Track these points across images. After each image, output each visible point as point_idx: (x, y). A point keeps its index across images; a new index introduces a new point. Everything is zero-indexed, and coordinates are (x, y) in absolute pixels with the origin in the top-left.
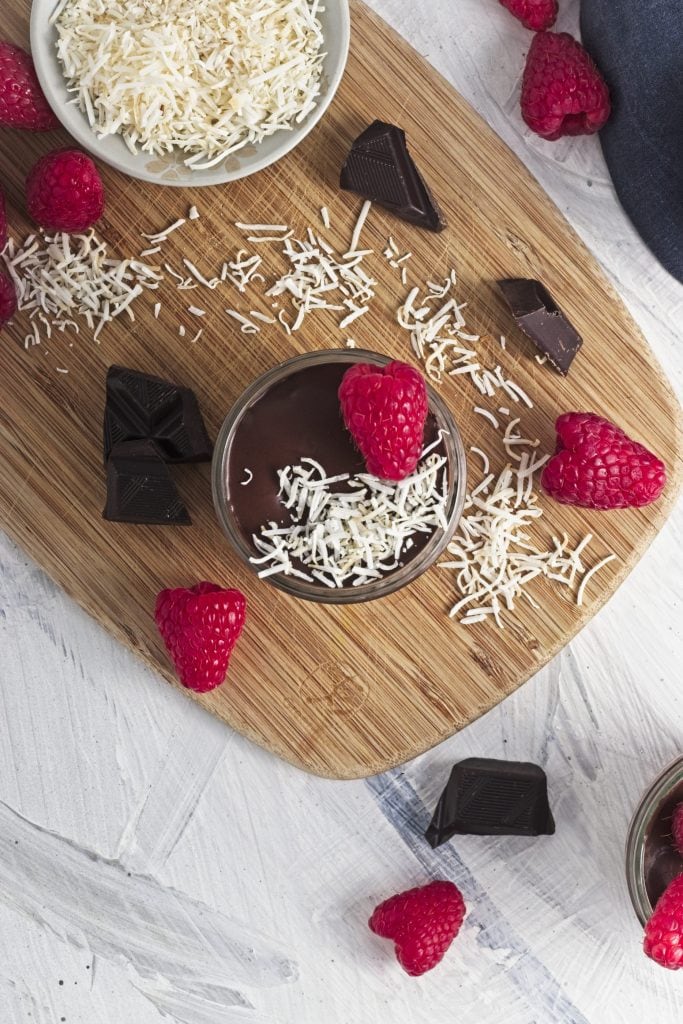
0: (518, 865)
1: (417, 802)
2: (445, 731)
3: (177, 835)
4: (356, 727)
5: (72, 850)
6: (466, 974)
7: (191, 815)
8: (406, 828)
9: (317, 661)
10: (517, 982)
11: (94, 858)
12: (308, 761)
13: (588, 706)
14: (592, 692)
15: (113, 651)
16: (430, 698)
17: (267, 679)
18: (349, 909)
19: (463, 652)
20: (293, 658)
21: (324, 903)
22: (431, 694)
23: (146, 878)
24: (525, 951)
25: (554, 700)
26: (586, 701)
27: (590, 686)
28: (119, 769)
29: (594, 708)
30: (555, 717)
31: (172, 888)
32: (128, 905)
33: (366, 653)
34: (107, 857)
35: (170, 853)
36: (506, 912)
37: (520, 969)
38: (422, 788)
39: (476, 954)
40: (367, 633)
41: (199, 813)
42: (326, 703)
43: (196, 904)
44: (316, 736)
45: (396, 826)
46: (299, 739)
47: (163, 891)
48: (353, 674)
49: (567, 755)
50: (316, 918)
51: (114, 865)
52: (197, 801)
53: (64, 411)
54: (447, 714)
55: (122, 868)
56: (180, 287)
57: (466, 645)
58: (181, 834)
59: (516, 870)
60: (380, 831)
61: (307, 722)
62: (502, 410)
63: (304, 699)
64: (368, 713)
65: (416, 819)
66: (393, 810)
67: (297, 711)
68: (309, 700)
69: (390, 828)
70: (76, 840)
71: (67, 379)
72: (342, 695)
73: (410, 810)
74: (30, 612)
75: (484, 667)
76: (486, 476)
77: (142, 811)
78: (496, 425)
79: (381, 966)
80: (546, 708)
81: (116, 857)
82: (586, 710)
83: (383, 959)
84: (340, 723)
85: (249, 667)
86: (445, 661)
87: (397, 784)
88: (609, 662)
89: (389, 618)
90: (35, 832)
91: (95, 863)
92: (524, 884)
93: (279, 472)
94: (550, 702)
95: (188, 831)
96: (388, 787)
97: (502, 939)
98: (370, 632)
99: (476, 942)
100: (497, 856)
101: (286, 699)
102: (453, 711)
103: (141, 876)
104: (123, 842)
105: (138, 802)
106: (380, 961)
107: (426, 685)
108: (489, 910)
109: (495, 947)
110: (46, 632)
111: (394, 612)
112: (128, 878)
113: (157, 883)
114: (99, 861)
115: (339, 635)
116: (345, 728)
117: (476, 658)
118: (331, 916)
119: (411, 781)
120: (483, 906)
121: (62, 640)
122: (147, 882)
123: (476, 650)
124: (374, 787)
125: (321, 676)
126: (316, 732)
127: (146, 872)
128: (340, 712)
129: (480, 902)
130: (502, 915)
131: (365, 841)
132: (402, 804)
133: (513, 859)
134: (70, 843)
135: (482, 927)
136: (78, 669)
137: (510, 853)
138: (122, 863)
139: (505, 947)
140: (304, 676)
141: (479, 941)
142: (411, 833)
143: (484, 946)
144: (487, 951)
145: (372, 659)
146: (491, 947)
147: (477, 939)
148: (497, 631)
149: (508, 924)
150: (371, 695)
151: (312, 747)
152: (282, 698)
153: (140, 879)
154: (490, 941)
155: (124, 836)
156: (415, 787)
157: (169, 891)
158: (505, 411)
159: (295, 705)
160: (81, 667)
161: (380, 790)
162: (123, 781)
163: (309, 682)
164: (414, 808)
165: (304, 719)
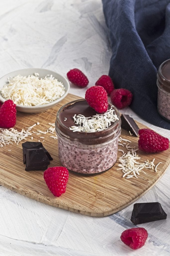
0: (159, 228)
1: (126, 220)
2: (129, 198)
3: (58, 235)
4: (104, 200)
5: (28, 243)
6: (153, 252)
7: (61, 231)
8: (124, 225)
9: (90, 190)
10: (169, 252)
11: (35, 243)
12: (93, 208)
13: (166, 196)
14: (166, 194)
15: (32, 203)
16: (123, 193)
17: (77, 195)
18: (113, 244)
19: (129, 184)
20: (83, 190)
21: (106, 243)
22: (123, 192)
23: (51, 245)
24: (168, 245)
25: (157, 196)
26: (165, 195)
27: (165, 193)
28: (38, 225)
29: (168, 196)
30: (158, 199)
31: (60, 247)
32: (47, 252)
33: (103, 187)
34: (39, 243)
35: (57, 239)
36: (160, 238)
37: (168, 249)
38: (126, 217)
39: (154, 248)
40: (102, 184)
41: (64, 230)
42: (95, 197)
43: (68, 249)
44: (94, 204)
45: (121, 225)
46: (89, 205)
47: (57, 247)
48: (100, 191)
49: (164, 206)
50: (104, 247)
51: (41, 244)
52: (63, 228)
53: (11, 157)
54: (129, 195)
55: (43, 244)
56: (37, 134)
57: (129, 183)
58: (59, 235)
59: (159, 229)
60: (117, 227)
61: (90, 201)
62: (124, 144)
63: (88, 197)
64: (107, 198)
65: (127, 223)
66: (119, 222)
67: (87, 200)
68: (90, 197)
69: (120, 226)
70: (28, 240)
71: (11, 152)
72: (99, 195)
73: (124, 222)
74: (7, 199)
75: (135, 185)
76: (124, 154)
77: (47, 232)
78: (123, 146)
79: (127, 254)
80: (155, 198)
81: (41, 242)
82: (166, 197)
83: (127, 253)
84: (100, 200)
85: (71, 194)
86: (125, 186)
87: (119, 217)
88: (168, 188)
89: (107, 180)
90: (16, 241)
91: (35, 245)
92: (162, 232)
93: (73, 117)
94: (156, 197)
95: (61, 234)
96: (117, 218)
97: (161, 244)
98: (103, 183)
99: (153, 245)
100: (152, 227)
101: (83, 198)
102: (130, 194)
103: (50, 245)
104: (43, 239)
105: (45, 231)
106: (126, 253)
107: (121, 191)
108: (154, 238)
109: (159, 245)
110: (12, 202)
111: (108, 179)
112: (46, 246)
113: (55, 246)
114: (36, 244)
115: (94, 185)
116: (101, 201)
117: (133, 184)
118: (109, 246)
119: (123, 216)
120: (152, 238)
121: (17, 203)
122: (52, 246)
123: (132, 183)
124: (113, 219)
125: (91, 192)
126: (93, 203)
127: (51, 244)
128: (99, 198)
129: (151, 237)
130: (158, 239)
131: (113, 229)
132: (122, 221)
133: (157, 227)
134: (27, 241)
135: (154, 242)
136: (22, 207)
137: (156, 226)
138: (43, 243)
139: (162, 245)
140: (87, 193)
141: (154, 245)
142: (126, 226)
143: (156, 246)
144: (157, 247)
145: (104, 188)
146: (158, 245)
147: (153, 244)
148: (136, 179)
149: (161, 240)
150: (107, 194)
151: (93, 206)
152: (82, 198)
153: (49, 246)
154: (157, 245)
155: (43, 238)
156: (124, 217)
157: (59, 247)
158: (125, 144)
159: (86, 199)
160: (23, 207)
161: (115, 219)
162: (40, 227)
163: (89, 194)
164: (126, 221)
165: (89, 201)
